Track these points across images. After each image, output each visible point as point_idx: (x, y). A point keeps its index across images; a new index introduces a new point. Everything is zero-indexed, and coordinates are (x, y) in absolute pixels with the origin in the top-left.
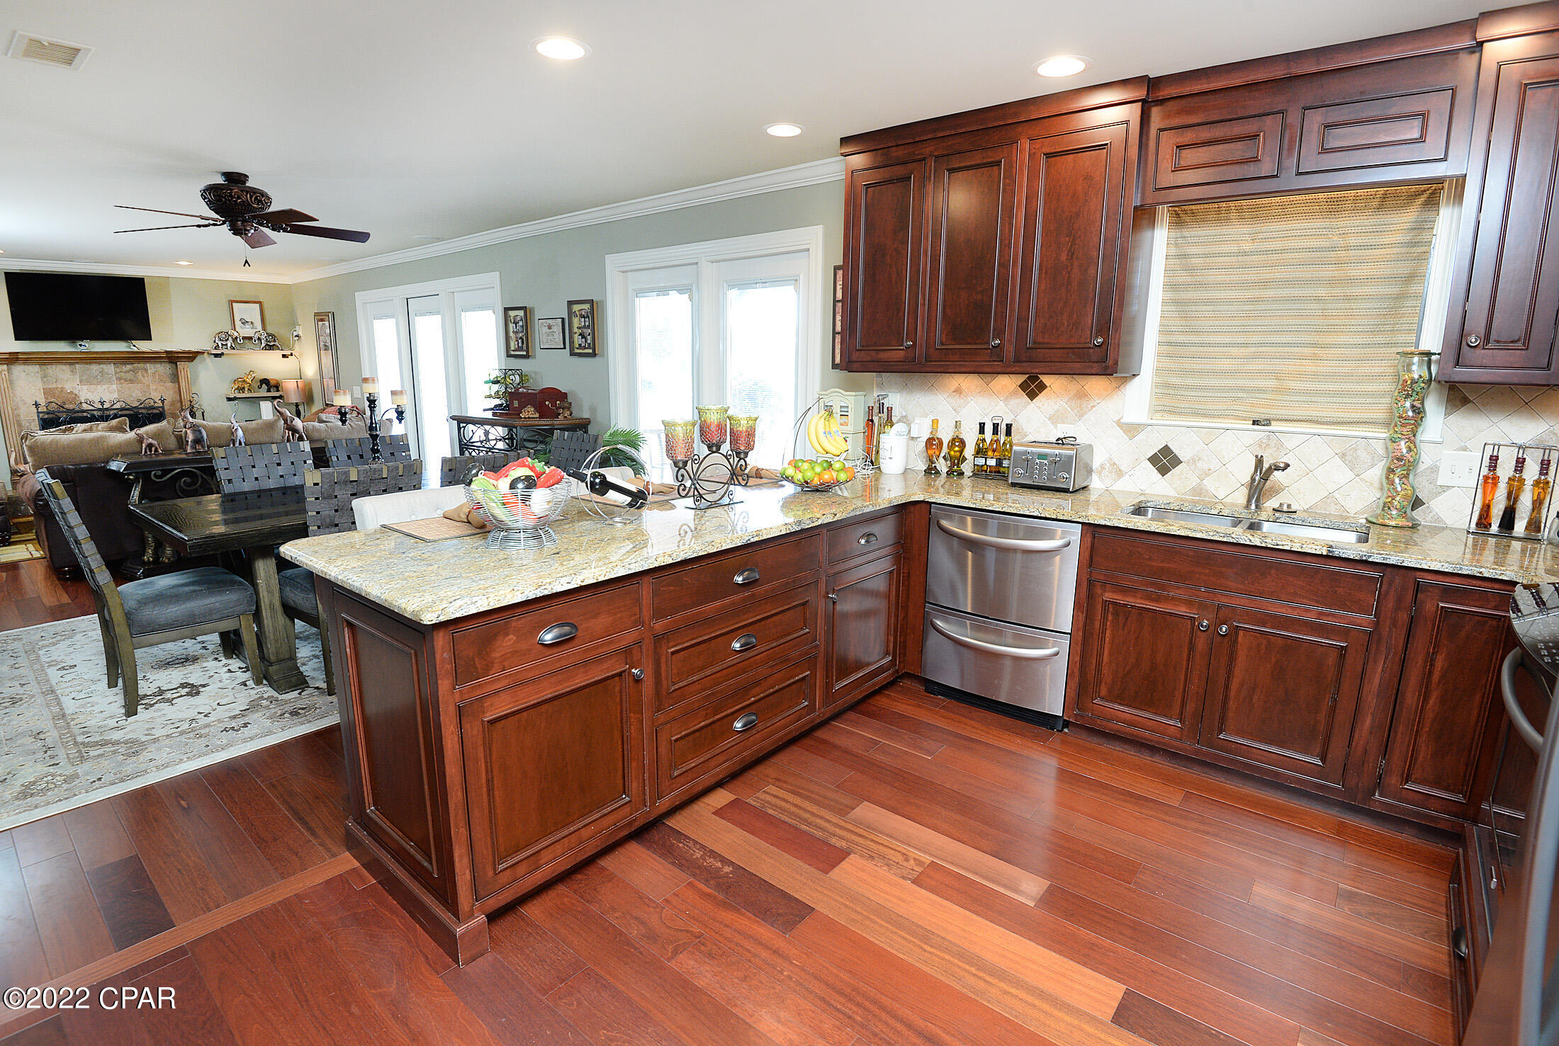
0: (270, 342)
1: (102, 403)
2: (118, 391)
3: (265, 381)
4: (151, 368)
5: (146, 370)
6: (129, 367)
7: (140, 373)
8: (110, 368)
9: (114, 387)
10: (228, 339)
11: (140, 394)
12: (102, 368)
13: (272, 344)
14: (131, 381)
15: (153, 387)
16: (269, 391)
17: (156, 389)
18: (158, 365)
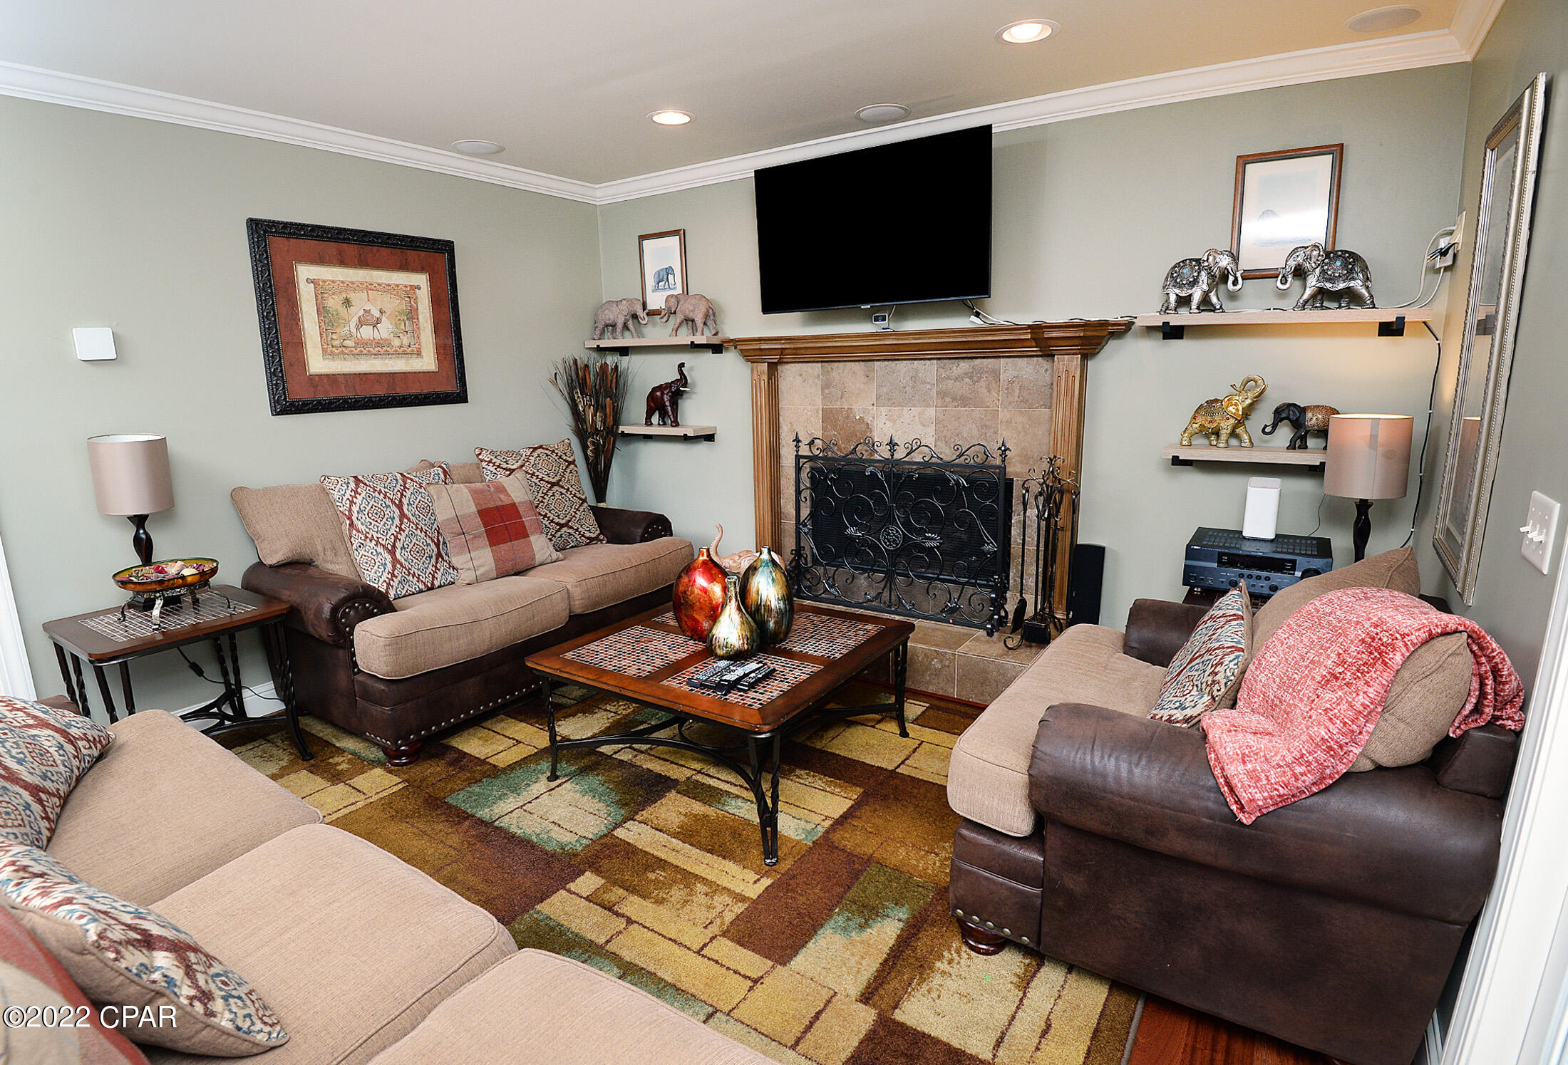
0: (1332, 279)
1: (892, 451)
2: (938, 421)
3: (1290, 415)
4: (1010, 368)
5: (996, 374)
6: (964, 366)
7: (983, 383)
8: (928, 369)
9: (931, 412)
10: (1194, 282)
11: (975, 432)
12: (917, 371)
13: (1342, 286)
14: (963, 401)
15: (1004, 415)
16: (1299, 442)
17: (1009, 422)
18: (1022, 362)
